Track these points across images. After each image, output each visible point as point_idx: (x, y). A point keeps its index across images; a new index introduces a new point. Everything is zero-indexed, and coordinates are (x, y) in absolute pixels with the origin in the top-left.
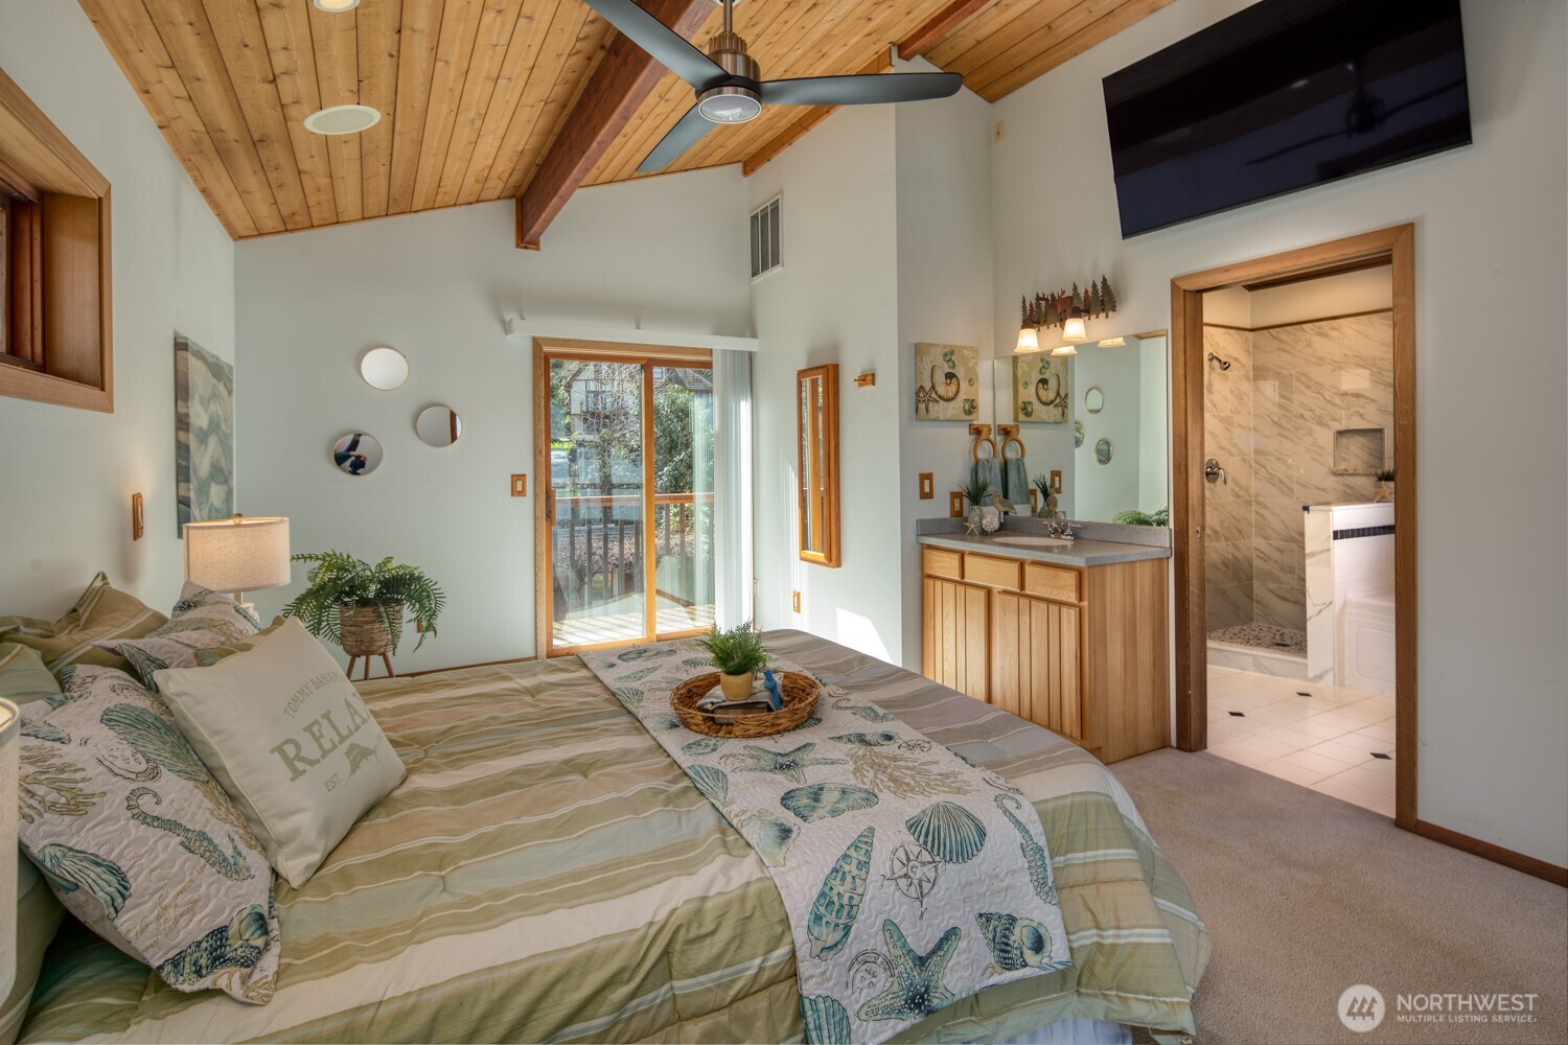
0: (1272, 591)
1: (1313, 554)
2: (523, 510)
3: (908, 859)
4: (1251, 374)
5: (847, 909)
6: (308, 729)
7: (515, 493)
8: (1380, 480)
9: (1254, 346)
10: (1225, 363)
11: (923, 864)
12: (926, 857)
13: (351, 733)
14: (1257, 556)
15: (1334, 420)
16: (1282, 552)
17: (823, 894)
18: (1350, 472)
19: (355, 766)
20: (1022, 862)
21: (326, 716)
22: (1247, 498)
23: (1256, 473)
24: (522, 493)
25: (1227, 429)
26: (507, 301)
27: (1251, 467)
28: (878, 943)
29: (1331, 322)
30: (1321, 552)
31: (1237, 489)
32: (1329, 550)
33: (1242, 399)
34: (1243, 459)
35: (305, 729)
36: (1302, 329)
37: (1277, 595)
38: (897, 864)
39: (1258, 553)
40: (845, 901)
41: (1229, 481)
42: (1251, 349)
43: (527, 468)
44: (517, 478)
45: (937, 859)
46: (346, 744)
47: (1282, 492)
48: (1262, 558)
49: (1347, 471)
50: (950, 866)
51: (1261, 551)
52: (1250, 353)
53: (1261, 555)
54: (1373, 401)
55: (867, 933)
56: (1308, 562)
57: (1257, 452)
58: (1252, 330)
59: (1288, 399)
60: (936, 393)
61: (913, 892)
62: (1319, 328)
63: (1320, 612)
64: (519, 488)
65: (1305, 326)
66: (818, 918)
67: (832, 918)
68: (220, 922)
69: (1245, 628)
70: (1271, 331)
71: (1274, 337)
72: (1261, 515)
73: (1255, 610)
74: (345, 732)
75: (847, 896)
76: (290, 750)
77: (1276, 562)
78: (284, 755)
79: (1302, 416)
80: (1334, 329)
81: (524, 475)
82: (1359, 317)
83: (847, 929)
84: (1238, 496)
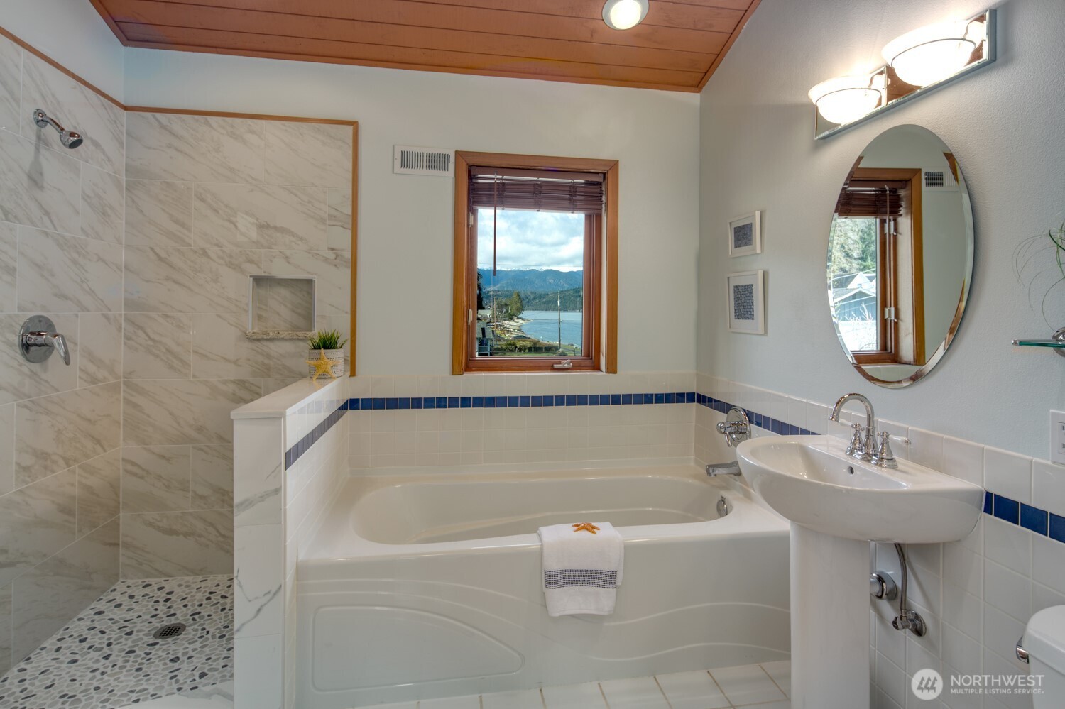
0: (150, 524)
1: (248, 503)
4: (123, 178)
8: (317, 348)
9: (128, 134)
10: (72, 135)
14: (126, 471)
15: (251, 261)
16: (168, 459)
18: (272, 335)
22: (112, 381)
23: (128, 338)
25: (75, 262)
27: (120, 329)
29: (249, 121)
30: (262, 498)
31: (92, 368)
32: (277, 491)
33: (104, 214)
34: (107, 318)
36: (207, 123)
37: (159, 529)
39: (129, 467)
41: (76, 358)
42: (124, 138)
47: (171, 367)
48: (135, 475)
49: (267, 334)
51: (133, 464)
52: (121, 144)
53: (135, 469)
54: (301, 239)
56: (239, 518)
57: (130, 304)
58: (126, 108)
59: (183, 225)
62: (232, 126)
63: (259, 610)
65: (212, 119)
69: (101, 606)
70: (158, 115)
71: (162, 127)
72: (135, 406)
73: (121, 559)
77: (159, 477)
79: (205, 253)
80: (253, 132)
82: (287, 123)
84: (94, 380)
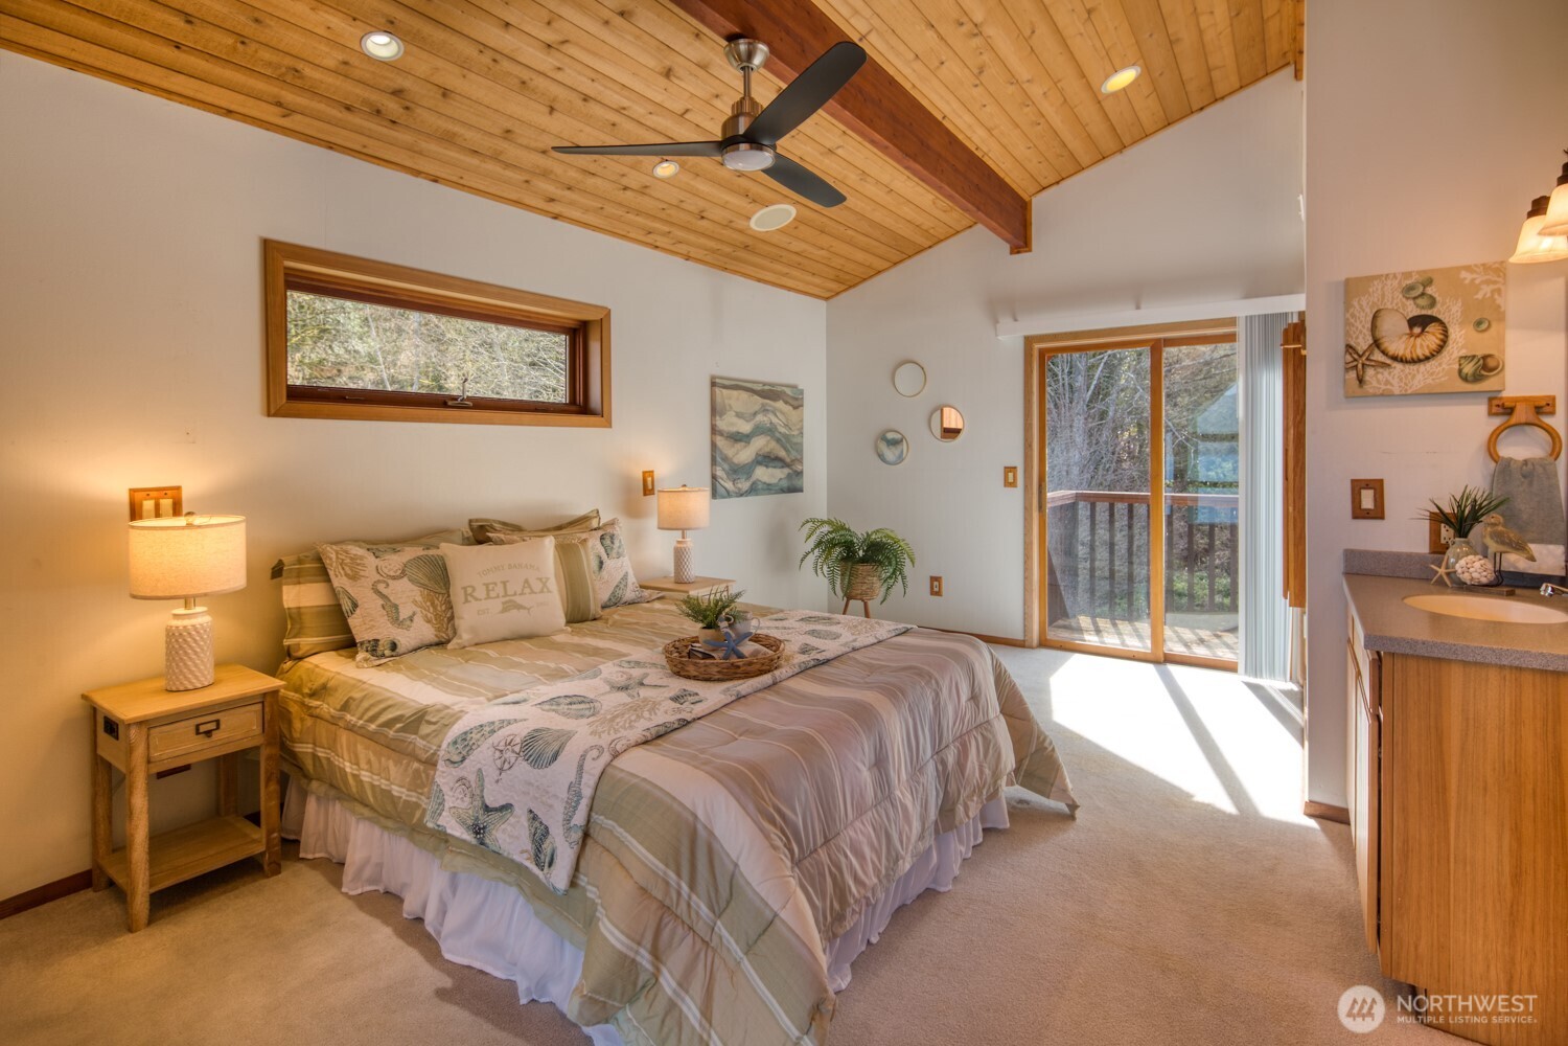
2: (1012, 502)
3: (509, 744)
5: (468, 748)
6: (487, 585)
7: (1007, 484)
11: (513, 751)
12: (517, 749)
13: (515, 594)
17: (466, 733)
19: (505, 610)
20: (564, 795)
21: (504, 583)
24: (1013, 484)
26: (1002, 305)
28: (472, 778)
35: (484, 584)
38: (503, 743)
40: (471, 743)
43: (1019, 463)
44: (1010, 469)
45: (521, 754)
46: (507, 598)
50: (525, 763)
55: (468, 769)
60: (1384, 353)
61: (499, 763)
64: (1011, 480)
66: (455, 743)
67: (460, 746)
68: (378, 637)
74: (509, 593)
75: (473, 741)
76: (469, 590)
78: (466, 592)
81: (1015, 468)
83: (464, 759)
